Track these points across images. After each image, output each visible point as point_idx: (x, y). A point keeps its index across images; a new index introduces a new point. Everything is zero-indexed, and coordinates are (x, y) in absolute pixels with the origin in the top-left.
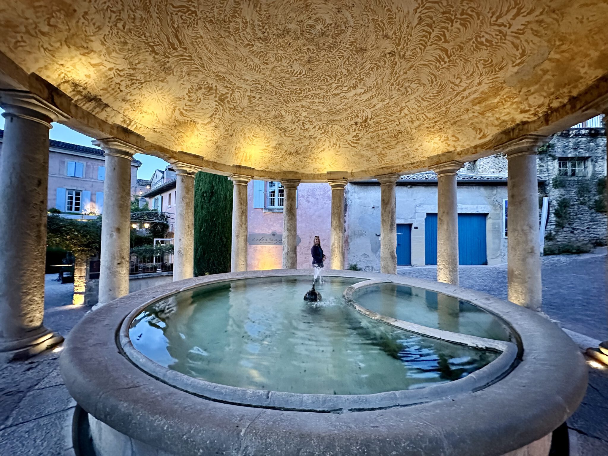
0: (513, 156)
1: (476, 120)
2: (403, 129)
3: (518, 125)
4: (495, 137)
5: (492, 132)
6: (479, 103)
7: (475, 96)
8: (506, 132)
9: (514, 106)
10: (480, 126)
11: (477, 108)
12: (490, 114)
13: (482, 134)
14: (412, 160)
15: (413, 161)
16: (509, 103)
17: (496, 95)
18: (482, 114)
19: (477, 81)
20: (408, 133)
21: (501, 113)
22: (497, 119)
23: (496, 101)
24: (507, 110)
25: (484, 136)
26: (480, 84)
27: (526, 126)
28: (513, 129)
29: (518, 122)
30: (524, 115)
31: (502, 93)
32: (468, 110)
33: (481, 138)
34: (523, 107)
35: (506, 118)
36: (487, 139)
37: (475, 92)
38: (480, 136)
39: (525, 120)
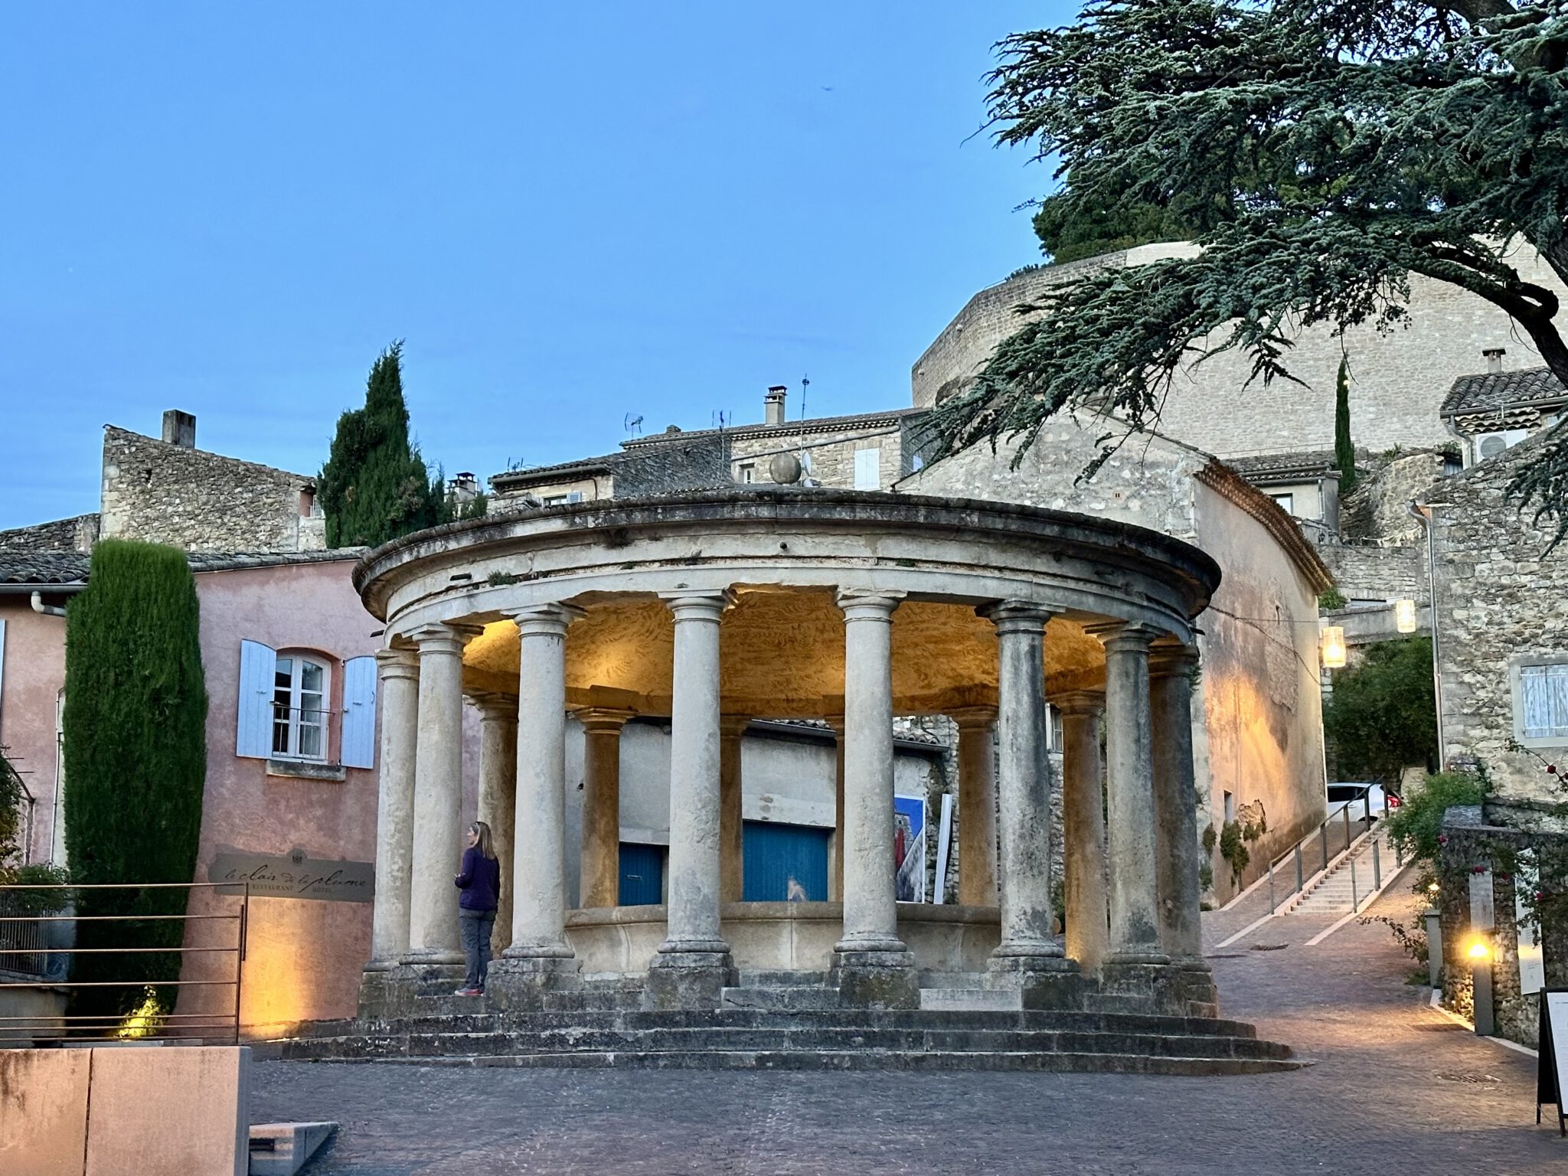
0: (969, 730)
1: (923, 661)
2: (799, 637)
3: (976, 685)
4: (944, 692)
5: (941, 683)
6: (936, 642)
7: (935, 633)
8: (959, 689)
9: (977, 662)
10: (928, 671)
11: (931, 646)
12: (945, 661)
13: (926, 682)
14: (789, 695)
15: (791, 695)
16: (971, 657)
17: (959, 642)
18: (936, 656)
19: (943, 620)
20: (806, 645)
21: (959, 664)
22: (953, 669)
23: (957, 648)
24: (967, 664)
25: (929, 686)
26: (944, 624)
27: (986, 691)
28: (970, 689)
29: (976, 682)
30: (985, 676)
31: (968, 643)
32: (917, 645)
33: (923, 687)
34: (986, 667)
35: (964, 672)
36: (932, 691)
37: (935, 629)
38: (922, 684)
39: (986, 682)
